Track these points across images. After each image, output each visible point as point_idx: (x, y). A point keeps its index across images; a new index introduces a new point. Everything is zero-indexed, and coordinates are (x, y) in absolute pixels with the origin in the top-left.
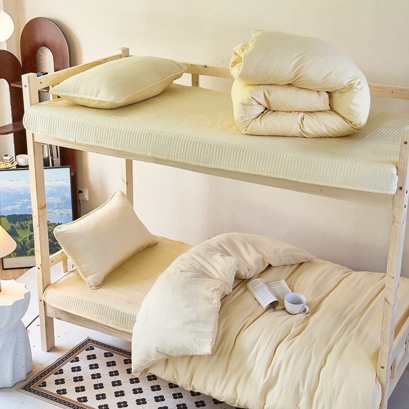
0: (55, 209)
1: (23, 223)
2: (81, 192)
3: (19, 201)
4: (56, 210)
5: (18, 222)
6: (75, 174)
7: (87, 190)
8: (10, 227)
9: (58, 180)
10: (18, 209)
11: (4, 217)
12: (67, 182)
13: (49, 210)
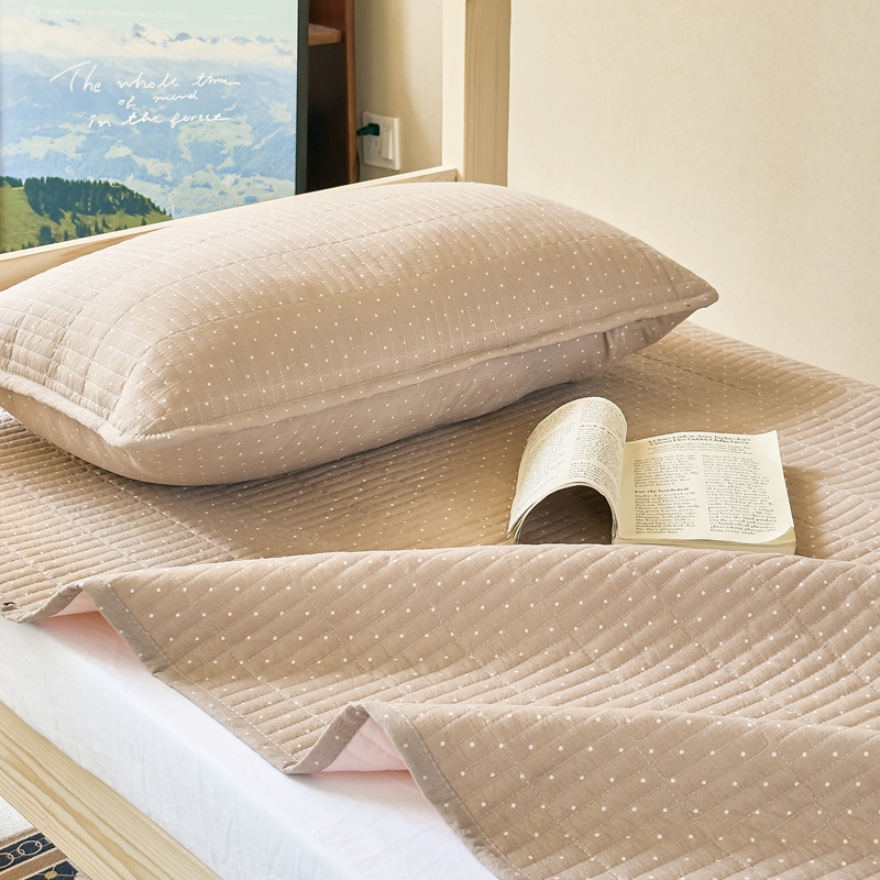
0: (227, 171)
1: (89, 220)
2: (375, 129)
3: (79, 122)
4: (230, 178)
5: (68, 215)
6: (343, 38)
7: (396, 121)
8: (37, 231)
9: (245, 41)
10: (72, 155)
11: (15, 183)
12: (282, 52)
13: (201, 176)
